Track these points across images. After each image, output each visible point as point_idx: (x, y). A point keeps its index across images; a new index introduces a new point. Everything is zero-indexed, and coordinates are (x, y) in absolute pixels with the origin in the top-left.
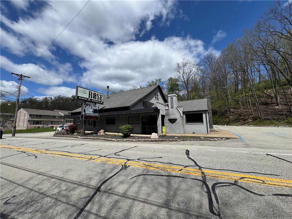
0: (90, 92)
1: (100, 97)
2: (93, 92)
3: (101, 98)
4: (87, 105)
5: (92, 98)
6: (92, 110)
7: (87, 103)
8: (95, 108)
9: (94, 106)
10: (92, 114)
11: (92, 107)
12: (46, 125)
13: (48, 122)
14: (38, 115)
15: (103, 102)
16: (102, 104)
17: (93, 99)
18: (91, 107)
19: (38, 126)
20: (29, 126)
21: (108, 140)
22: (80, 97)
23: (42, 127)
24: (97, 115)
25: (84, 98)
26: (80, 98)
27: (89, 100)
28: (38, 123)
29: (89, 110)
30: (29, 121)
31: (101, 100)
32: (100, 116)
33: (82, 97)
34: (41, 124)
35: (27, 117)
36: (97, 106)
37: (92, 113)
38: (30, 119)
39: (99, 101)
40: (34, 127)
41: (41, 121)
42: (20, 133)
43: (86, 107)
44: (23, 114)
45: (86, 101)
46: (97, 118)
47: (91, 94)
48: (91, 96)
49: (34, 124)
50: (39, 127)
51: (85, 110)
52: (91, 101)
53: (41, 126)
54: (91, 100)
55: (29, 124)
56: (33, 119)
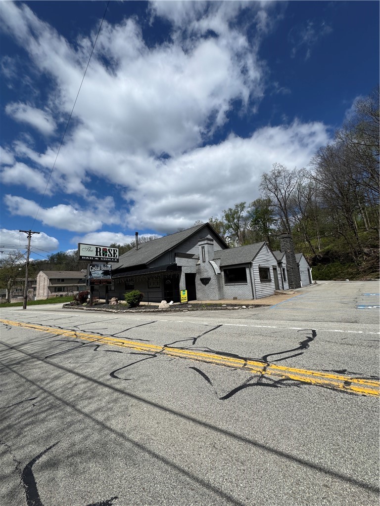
0: (97, 248)
1: (112, 253)
2: (102, 248)
3: (114, 253)
4: (94, 266)
5: (100, 255)
6: (102, 272)
7: (94, 263)
8: (105, 269)
9: (104, 265)
10: (102, 277)
11: (101, 267)
12: (71, 292)
13: (73, 288)
14: (60, 279)
15: (118, 259)
16: (118, 261)
17: (102, 256)
18: (99, 268)
19: (61, 293)
20: (50, 294)
21: (109, 311)
22: (84, 256)
23: (66, 296)
24: (109, 277)
25: (89, 257)
26: (83, 258)
27: (96, 258)
28: (60, 289)
29: (96, 272)
30: (49, 287)
31: (114, 256)
32: (113, 279)
33: (86, 257)
34: (64, 291)
35: (47, 283)
36: (110, 266)
37: (102, 275)
38: (51, 285)
39: (111, 259)
40: (55, 296)
41: (64, 287)
42: (39, 304)
43: (92, 268)
44: (42, 279)
45: (92, 261)
46: (108, 282)
47: (99, 251)
48: (98, 253)
49: (55, 292)
50: (62, 295)
51: (90, 272)
52: (100, 260)
53: (64, 294)
54: (100, 258)
55: (49, 292)
56: (54, 285)
